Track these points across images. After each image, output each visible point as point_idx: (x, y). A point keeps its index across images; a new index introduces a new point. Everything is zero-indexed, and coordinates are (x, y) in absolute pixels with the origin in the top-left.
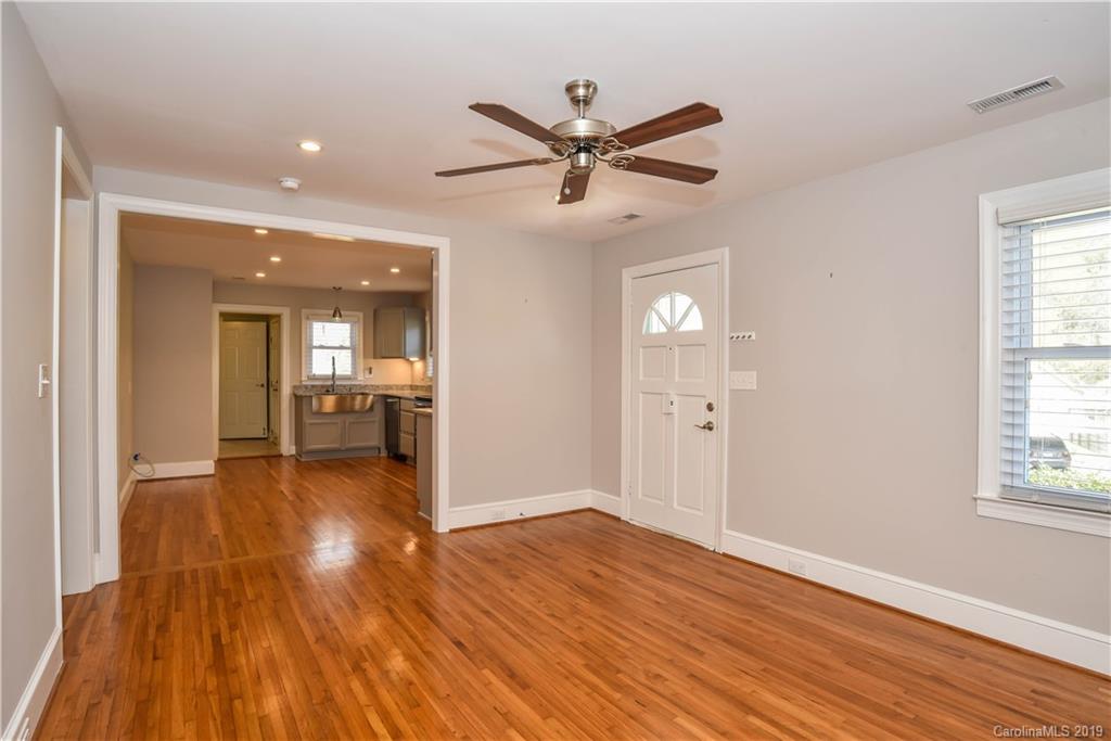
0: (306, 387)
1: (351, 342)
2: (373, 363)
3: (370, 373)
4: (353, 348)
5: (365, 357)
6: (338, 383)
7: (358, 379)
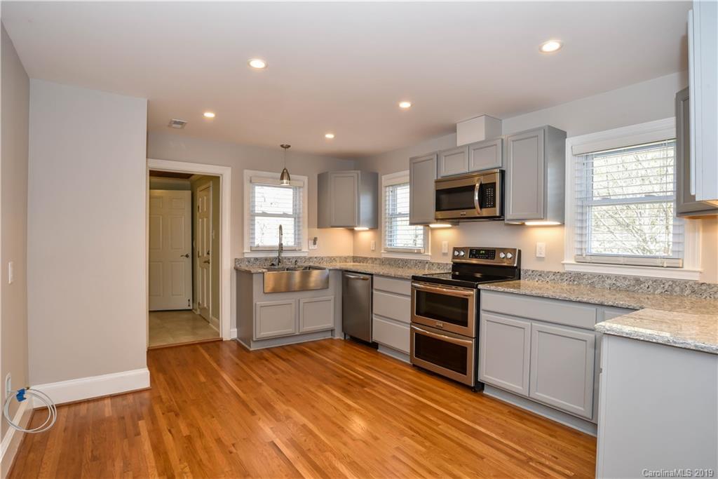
0: (249, 260)
1: (294, 210)
2: (317, 232)
3: (315, 243)
4: (296, 217)
5: (310, 226)
6: (284, 255)
7: (303, 250)
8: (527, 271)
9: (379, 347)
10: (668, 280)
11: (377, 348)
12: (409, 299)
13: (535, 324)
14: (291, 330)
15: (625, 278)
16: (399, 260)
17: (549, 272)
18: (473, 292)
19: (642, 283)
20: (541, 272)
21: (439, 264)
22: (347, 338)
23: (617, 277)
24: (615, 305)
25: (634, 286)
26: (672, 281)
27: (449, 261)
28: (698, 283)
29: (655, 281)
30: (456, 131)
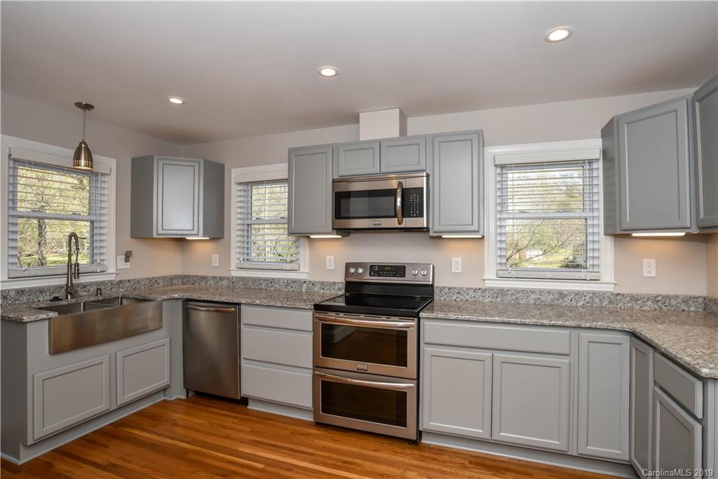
3: (127, 260)
7: (108, 271)
8: (442, 289)
9: (250, 403)
10: (588, 292)
11: (247, 405)
12: (310, 336)
13: (497, 354)
14: (103, 406)
15: (549, 292)
16: (260, 279)
17: (469, 289)
18: (413, 323)
19: (566, 296)
20: (459, 289)
21: (322, 283)
22: (190, 395)
23: (541, 292)
24: (593, 326)
25: (557, 299)
26: (592, 293)
27: (340, 278)
28: (614, 294)
29: (577, 294)
30: (359, 123)
